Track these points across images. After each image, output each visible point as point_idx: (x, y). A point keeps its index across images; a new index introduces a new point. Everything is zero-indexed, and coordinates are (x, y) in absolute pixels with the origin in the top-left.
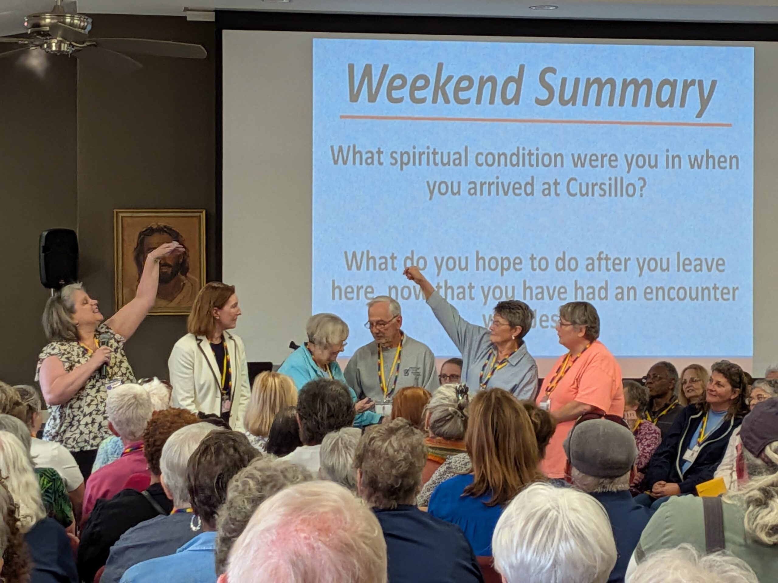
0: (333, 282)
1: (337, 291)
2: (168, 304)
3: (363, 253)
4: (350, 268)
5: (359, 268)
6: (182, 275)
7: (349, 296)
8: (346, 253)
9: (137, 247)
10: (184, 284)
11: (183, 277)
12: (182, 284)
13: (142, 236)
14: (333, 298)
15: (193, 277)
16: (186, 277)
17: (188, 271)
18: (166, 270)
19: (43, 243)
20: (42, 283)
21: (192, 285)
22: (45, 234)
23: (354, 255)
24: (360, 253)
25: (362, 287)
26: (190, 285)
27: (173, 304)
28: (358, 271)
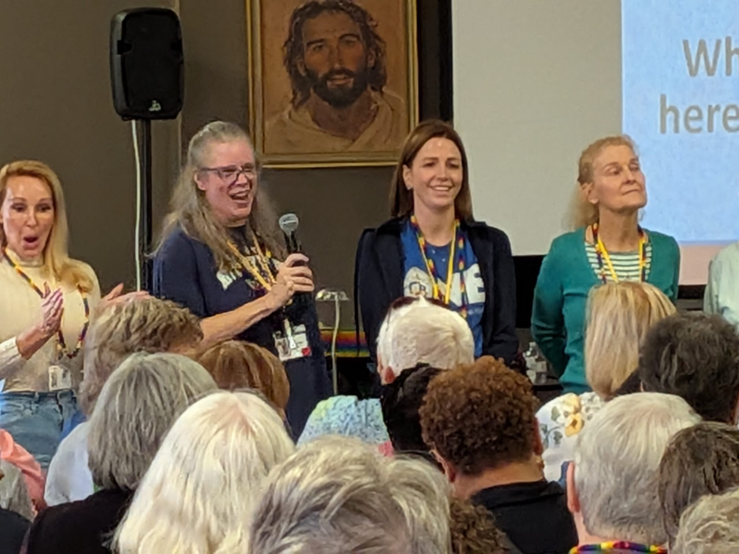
0: (663, 99)
1: (670, 115)
3: (718, 43)
4: (693, 72)
5: (710, 72)
6: (373, 89)
7: (693, 124)
8: (686, 43)
9: (289, 39)
10: (378, 108)
11: (373, 94)
12: (374, 106)
13: (298, 19)
14: (663, 130)
15: (394, 94)
16: (382, 93)
18: (342, 82)
19: (118, 36)
20: (117, 111)
21: (392, 110)
22: (122, 17)
23: (702, 47)
24: (714, 42)
25: (718, 108)
26: (389, 110)
27: (357, 146)
28: (710, 78)
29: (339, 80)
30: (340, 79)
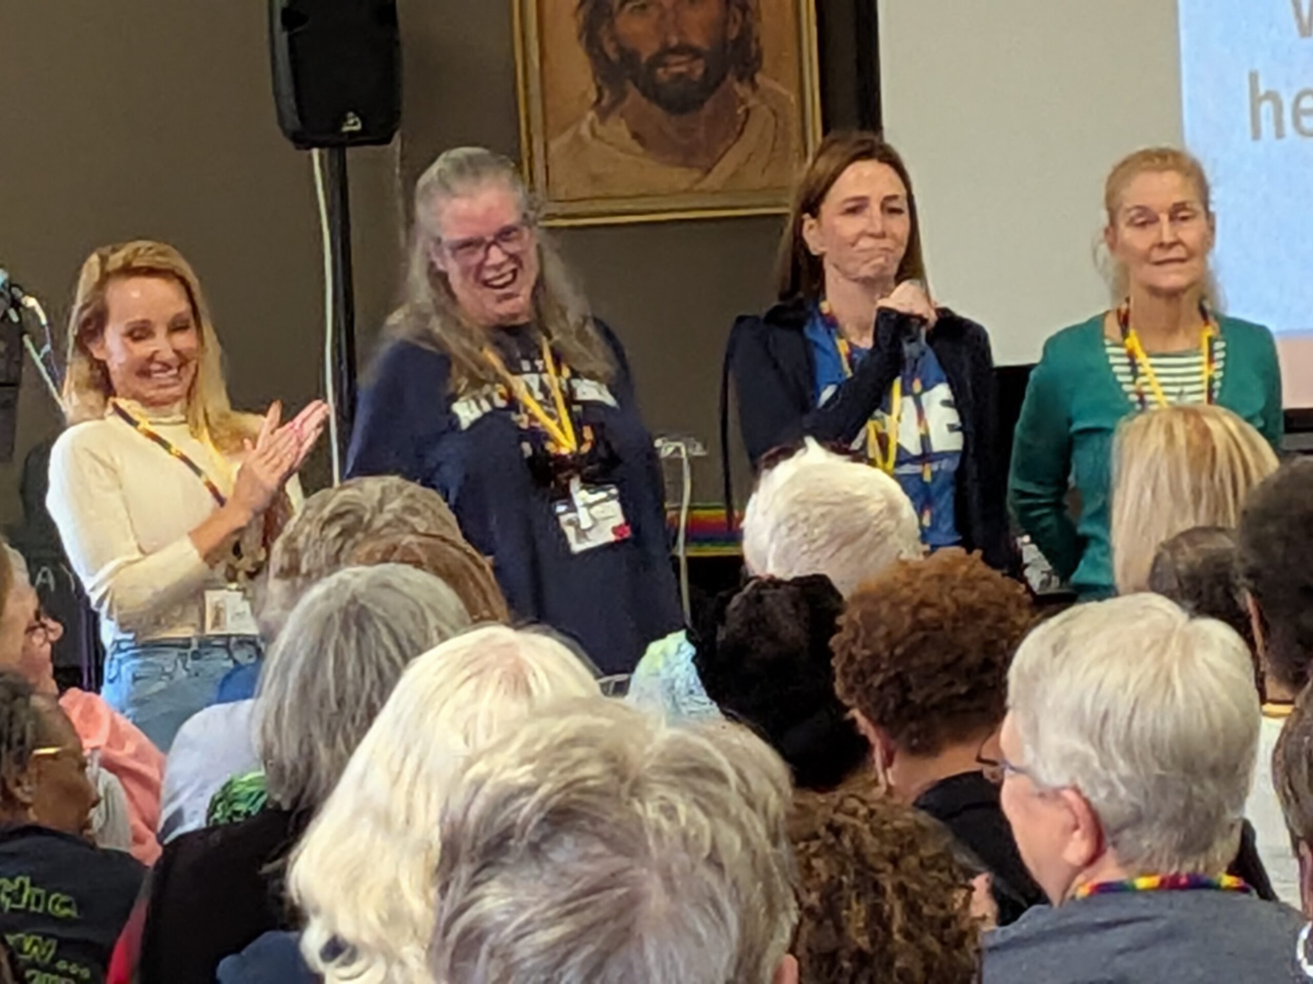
0: (1254, 78)
1: (1266, 107)
2: (698, 181)
4: (1305, 30)
6: (740, 79)
7: (1308, 122)
10: (748, 112)
11: (742, 90)
12: (740, 111)
14: (1256, 135)
15: (778, 87)
16: (754, 87)
17: (758, 68)
18: (682, 69)
20: (285, 132)
21: (775, 113)
26: (769, 114)
27: (714, 180)
29: (678, 66)
30: (678, 64)
